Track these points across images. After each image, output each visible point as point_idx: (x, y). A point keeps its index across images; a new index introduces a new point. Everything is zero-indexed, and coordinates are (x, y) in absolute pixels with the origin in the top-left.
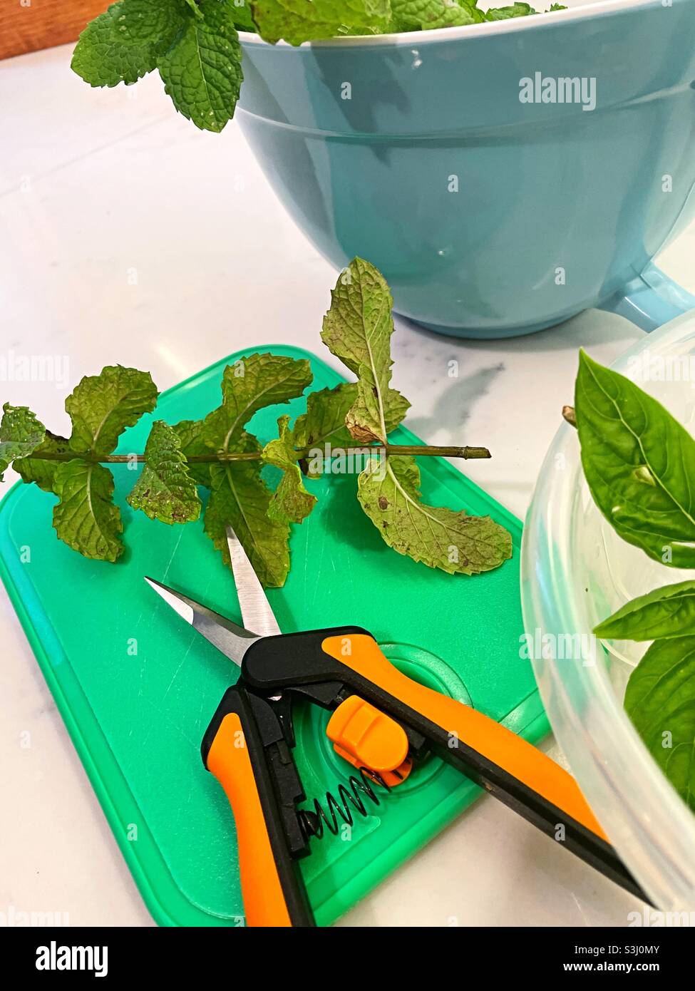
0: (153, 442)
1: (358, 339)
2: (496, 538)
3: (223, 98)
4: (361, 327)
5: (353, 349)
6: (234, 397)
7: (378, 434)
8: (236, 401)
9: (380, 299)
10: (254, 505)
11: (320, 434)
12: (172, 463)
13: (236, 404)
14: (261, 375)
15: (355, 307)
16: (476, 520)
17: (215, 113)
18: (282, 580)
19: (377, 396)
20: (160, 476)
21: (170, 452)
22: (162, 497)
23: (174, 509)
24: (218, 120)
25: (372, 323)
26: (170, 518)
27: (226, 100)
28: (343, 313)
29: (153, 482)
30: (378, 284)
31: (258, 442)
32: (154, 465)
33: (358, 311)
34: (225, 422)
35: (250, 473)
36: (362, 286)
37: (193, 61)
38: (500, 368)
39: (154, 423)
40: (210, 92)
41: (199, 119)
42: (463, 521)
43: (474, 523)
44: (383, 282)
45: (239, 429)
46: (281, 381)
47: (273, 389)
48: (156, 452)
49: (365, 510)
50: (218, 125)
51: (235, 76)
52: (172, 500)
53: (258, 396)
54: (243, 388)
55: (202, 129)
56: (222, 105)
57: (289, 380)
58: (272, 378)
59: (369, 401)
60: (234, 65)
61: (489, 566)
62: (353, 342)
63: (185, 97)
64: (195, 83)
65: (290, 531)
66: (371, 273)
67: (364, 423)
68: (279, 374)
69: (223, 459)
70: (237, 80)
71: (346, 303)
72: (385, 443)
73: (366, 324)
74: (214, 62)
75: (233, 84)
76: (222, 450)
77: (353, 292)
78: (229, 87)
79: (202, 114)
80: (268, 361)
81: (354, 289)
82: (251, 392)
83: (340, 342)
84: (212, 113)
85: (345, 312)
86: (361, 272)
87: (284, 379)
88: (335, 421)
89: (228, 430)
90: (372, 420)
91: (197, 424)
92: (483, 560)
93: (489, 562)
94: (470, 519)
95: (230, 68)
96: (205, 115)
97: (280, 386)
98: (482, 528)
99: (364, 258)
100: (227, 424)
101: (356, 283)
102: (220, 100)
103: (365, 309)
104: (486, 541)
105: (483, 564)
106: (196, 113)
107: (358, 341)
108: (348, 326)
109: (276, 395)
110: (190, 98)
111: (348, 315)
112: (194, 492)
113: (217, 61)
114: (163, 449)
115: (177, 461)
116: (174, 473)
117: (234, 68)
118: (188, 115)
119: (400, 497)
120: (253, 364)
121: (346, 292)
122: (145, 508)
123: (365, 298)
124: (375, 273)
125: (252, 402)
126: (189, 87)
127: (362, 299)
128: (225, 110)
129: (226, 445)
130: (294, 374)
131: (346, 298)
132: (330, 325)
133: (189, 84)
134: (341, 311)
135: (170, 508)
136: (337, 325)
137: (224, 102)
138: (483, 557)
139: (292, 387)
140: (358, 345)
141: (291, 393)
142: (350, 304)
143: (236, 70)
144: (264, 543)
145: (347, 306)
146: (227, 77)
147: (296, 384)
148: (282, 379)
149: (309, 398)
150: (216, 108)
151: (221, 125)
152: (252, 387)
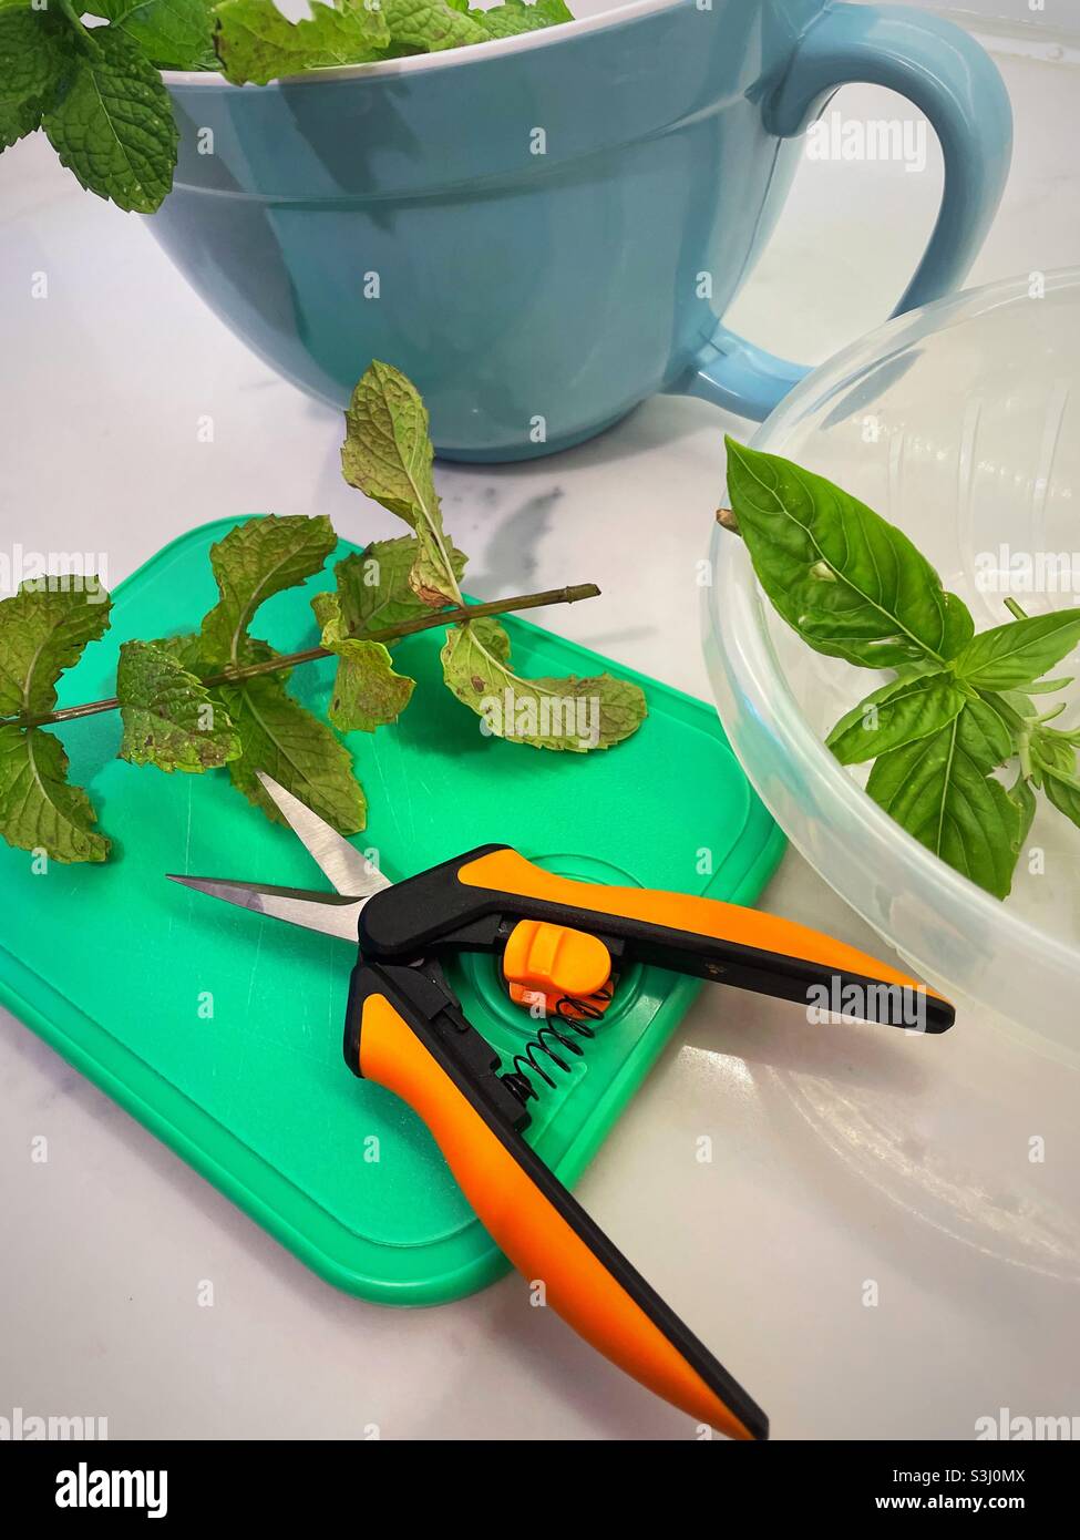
0: (130, 672)
1: (394, 472)
2: (624, 696)
3: (152, 165)
4: (395, 456)
5: (390, 488)
6: (231, 587)
7: (450, 595)
8: (235, 592)
9: (413, 413)
10: (291, 733)
11: (360, 617)
12: (177, 691)
13: (235, 596)
14: (264, 548)
15: (382, 430)
16: (593, 681)
17: (143, 186)
18: (362, 822)
19: (437, 544)
20: (161, 715)
21: (168, 677)
22: (175, 740)
23: (200, 751)
24: (150, 197)
25: (409, 447)
26: (197, 765)
27: (157, 167)
28: (367, 440)
29: (152, 725)
30: (407, 394)
31: (270, 648)
32: (144, 702)
33: (388, 435)
34: (226, 626)
35: (273, 692)
36: (387, 399)
37: (98, 116)
38: (556, 494)
39: (122, 647)
40: (130, 158)
41: (122, 196)
42: (579, 686)
43: (593, 685)
44: (412, 389)
45: (244, 635)
46: (294, 552)
47: (284, 567)
48: (141, 684)
49: (458, 696)
50: (151, 205)
51: (165, 133)
52: (191, 740)
53: (264, 580)
54: (241, 572)
55: (128, 212)
56: (153, 175)
57: (303, 549)
58: (280, 551)
59: (432, 551)
60: (162, 117)
61: (625, 732)
62: (387, 477)
63: (96, 168)
64: (107, 146)
65: (351, 757)
66: (396, 380)
67: (431, 583)
68: (290, 543)
69: (235, 677)
70: (170, 138)
71: (368, 426)
72: (462, 604)
73: (402, 449)
74: (131, 115)
75: (165, 144)
76: (230, 664)
77: (375, 409)
78: (160, 148)
79: (125, 190)
80: (272, 527)
81: (377, 406)
82: (253, 576)
83: (370, 482)
84: (139, 188)
85: (369, 439)
86: (383, 380)
87: (298, 549)
88: (374, 596)
89: (233, 636)
90: (440, 577)
91: (173, 643)
92: (616, 726)
93: (625, 727)
94: (586, 681)
95: (156, 122)
96: (129, 191)
97: (292, 560)
98: (604, 688)
99: (384, 361)
100: (230, 628)
101: (378, 397)
102: (148, 167)
103: (395, 430)
104: (614, 703)
105: (619, 731)
106: (115, 188)
107: (396, 476)
108: (377, 457)
109: (288, 574)
110: (103, 169)
111: (374, 442)
112: (226, 722)
113: (134, 114)
114: (153, 677)
115: (185, 685)
116: (184, 703)
117: (162, 121)
118: (104, 193)
119: (495, 671)
120: (251, 534)
121: (367, 411)
122: (155, 759)
123: (394, 416)
124: (402, 379)
125: (257, 590)
126: (99, 154)
127: (390, 417)
128: (158, 181)
129: (234, 656)
130: (311, 539)
131: (366, 418)
132: (352, 460)
133: (98, 150)
134: (363, 438)
135: (192, 752)
136: (361, 459)
137: (155, 170)
138: (617, 723)
139: (308, 558)
140: (397, 480)
141: (307, 568)
142: (375, 428)
143: (167, 124)
144: (321, 780)
145: (370, 431)
146: (154, 134)
147: (316, 552)
148: (295, 549)
149: (335, 569)
150: (143, 179)
151: (155, 202)
152: (254, 568)
